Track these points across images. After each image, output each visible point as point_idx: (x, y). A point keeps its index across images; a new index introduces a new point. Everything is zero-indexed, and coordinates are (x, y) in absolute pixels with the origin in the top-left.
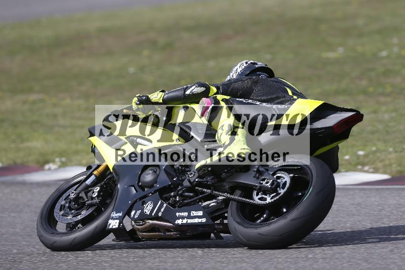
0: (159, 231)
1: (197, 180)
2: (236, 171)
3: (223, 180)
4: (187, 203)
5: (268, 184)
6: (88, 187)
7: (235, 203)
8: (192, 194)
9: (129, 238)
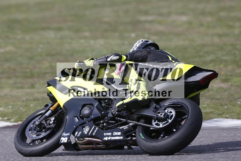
0: (92, 144)
1: (116, 113)
2: (141, 108)
3: (133, 113)
4: (111, 127)
5: (162, 116)
6: (47, 117)
7: (141, 127)
8: (114, 122)
9: (73, 149)
